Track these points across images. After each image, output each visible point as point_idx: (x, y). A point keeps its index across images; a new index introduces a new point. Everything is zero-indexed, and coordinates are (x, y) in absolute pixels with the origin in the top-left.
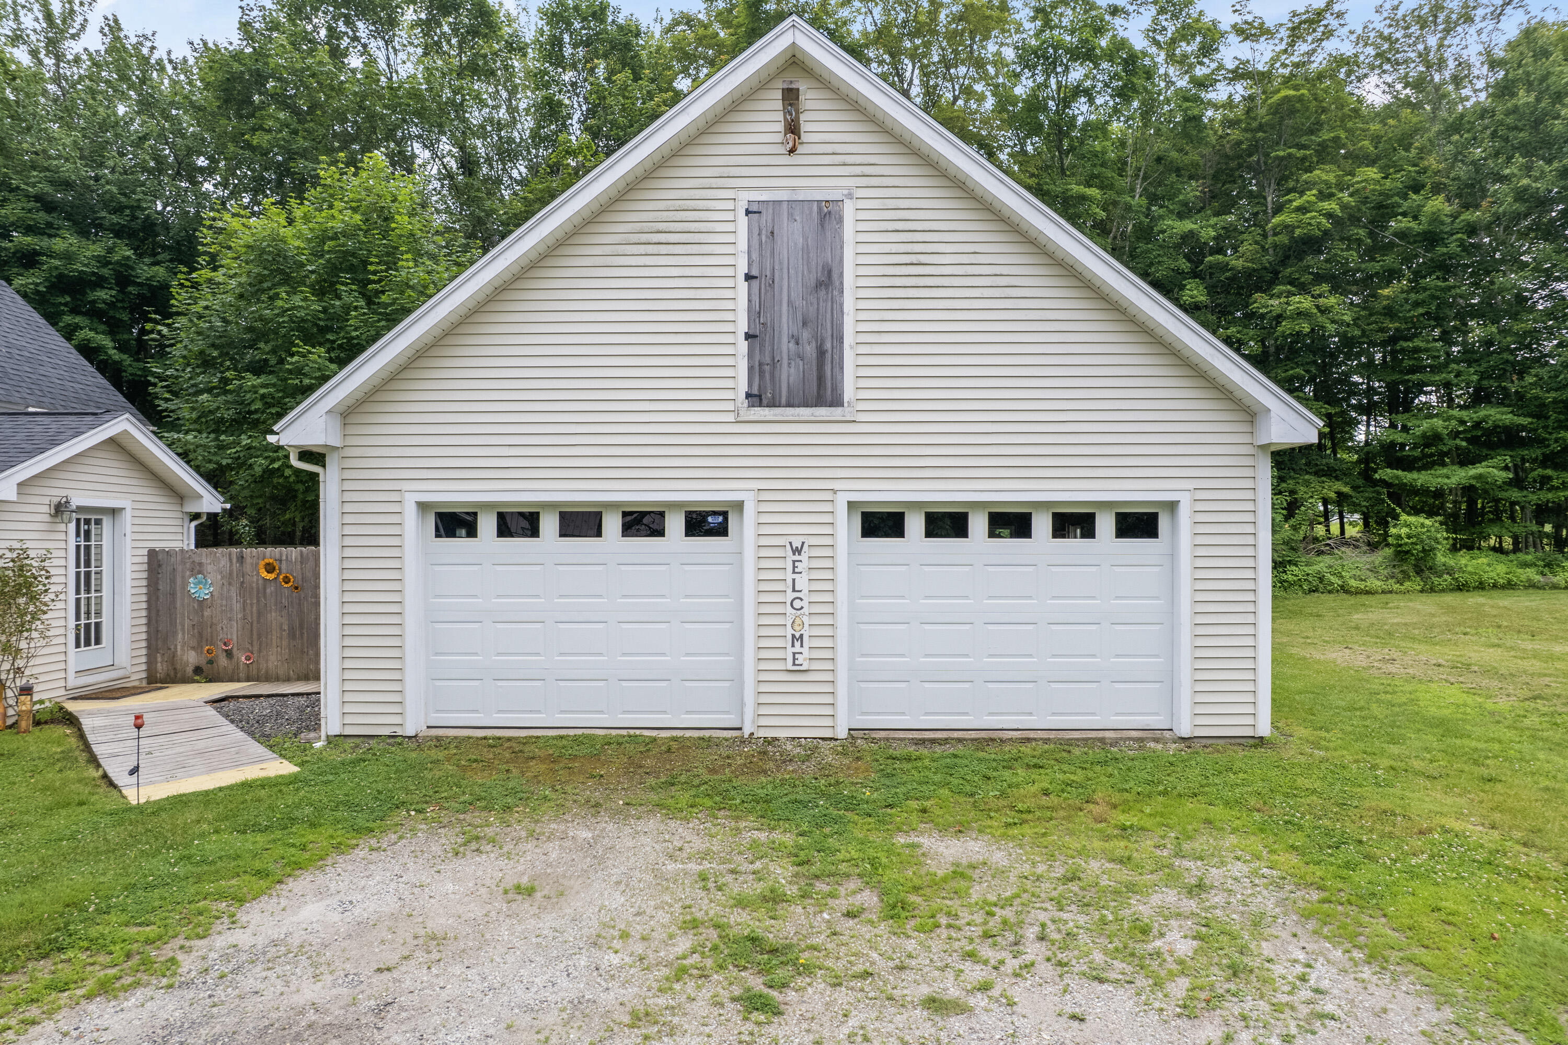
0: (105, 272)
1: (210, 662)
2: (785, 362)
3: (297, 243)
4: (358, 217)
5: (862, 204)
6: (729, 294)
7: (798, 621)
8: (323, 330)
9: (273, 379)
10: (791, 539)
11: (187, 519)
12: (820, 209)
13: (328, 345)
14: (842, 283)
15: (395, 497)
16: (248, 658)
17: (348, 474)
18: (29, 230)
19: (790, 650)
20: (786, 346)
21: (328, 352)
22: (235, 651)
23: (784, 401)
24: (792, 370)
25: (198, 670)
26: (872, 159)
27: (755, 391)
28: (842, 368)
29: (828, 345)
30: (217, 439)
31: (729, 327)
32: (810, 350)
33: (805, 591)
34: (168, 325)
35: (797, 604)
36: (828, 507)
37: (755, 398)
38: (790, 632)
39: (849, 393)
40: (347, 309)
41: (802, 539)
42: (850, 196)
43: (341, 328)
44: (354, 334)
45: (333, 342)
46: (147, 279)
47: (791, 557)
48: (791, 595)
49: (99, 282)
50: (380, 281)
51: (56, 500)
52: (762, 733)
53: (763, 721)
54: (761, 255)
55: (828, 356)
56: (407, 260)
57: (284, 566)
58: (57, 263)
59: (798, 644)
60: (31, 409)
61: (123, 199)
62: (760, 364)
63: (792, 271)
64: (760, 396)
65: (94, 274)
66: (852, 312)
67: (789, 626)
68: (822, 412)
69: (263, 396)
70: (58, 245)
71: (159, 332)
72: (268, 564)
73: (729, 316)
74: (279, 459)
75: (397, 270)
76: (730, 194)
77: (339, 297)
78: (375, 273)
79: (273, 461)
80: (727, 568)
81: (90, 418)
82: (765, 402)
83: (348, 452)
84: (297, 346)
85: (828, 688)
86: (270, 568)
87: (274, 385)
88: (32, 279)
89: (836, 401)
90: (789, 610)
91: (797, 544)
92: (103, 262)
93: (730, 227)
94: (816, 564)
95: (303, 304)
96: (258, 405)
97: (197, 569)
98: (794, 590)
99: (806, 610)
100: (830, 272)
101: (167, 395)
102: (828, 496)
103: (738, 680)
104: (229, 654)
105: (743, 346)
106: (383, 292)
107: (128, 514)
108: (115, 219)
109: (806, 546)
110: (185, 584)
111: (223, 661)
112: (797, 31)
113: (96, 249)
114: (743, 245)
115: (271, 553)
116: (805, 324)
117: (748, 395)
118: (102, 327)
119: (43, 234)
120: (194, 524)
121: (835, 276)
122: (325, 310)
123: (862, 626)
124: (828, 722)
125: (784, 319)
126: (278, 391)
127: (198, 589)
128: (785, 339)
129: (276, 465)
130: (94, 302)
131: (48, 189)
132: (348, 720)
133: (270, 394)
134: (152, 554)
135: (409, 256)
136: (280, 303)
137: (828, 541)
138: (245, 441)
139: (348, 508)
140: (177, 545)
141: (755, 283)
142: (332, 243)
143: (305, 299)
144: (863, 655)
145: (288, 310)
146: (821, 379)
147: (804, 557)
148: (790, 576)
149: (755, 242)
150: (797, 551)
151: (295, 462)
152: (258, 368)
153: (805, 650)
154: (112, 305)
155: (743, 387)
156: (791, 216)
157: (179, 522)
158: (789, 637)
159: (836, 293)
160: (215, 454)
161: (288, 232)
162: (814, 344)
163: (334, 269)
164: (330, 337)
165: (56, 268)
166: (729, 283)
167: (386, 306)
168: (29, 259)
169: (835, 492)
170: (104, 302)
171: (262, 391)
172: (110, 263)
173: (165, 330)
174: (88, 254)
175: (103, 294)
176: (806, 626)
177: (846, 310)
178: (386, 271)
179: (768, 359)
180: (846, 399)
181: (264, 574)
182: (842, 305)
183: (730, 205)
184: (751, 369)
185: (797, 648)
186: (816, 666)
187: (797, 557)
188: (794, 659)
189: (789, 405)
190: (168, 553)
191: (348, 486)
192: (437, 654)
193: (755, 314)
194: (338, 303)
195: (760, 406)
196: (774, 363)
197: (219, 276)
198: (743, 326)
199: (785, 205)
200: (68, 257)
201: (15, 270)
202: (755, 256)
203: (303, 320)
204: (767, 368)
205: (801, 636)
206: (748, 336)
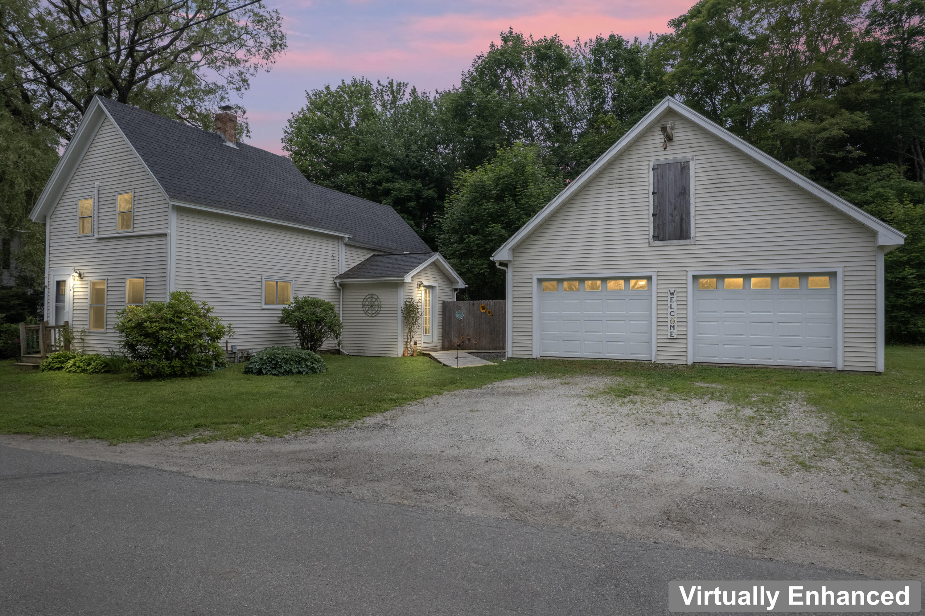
0: (413, 195)
1: (463, 342)
2: (668, 223)
3: (490, 182)
4: (511, 169)
5: (697, 162)
6: (646, 200)
7: (673, 320)
8: (499, 216)
9: (480, 237)
10: (670, 289)
11: (453, 291)
12: (681, 165)
13: (501, 222)
14: (690, 193)
15: (530, 277)
16: (475, 341)
17: (515, 270)
18: (388, 181)
19: (670, 331)
20: (668, 218)
21: (501, 224)
22: (471, 339)
23: (667, 238)
24: (670, 226)
25: (459, 346)
26: (702, 144)
27: (656, 235)
28: (690, 225)
29: (684, 216)
30: (460, 261)
31: (646, 212)
32: (677, 218)
33: (676, 309)
34: (442, 218)
35: (672, 314)
36: (684, 277)
37: (656, 238)
38: (669, 324)
39: (692, 234)
40: (509, 207)
41: (674, 289)
42: (693, 159)
43: (506, 215)
44: (511, 217)
45: (503, 220)
46: (427, 196)
47: (670, 296)
48: (670, 310)
49: (410, 199)
50: (521, 194)
51: (419, 283)
52: (659, 362)
53: (659, 357)
54: (658, 185)
55: (684, 220)
56: (532, 186)
57: (488, 307)
58: (396, 193)
59: (672, 329)
60: (405, 253)
61: (417, 163)
62: (658, 225)
63: (670, 190)
64: (658, 237)
65: (408, 196)
66: (694, 204)
67: (669, 322)
68: (682, 242)
69: (477, 244)
70: (398, 186)
71: (439, 221)
72: (483, 306)
73: (646, 208)
74: (483, 269)
75: (527, 190)
76: (646, 163)
77: (505, 202)
78: (519, 191)
79: (481, 269)
80: (646, 301)
81: (427, 255)
82: (660, 239)
83: (515, 262)
84: (490, 224)
85: (684, 346)
86: (483, 308)
87: (481, 239)
88: (389, 200)
89: (688, 237)
90: (669, 316)
91: (672, 291)
92: (412, 190)
93: (646, 175)
94: (679, 299)
95: (491, 206)
96: (475, 248)
97: (459, 308)
98: (671, 309)
99: (676, 316)
100: (685, 189)
101: (441, 246)
102: (684, 273)
103: (650, 342)
104: (469, 339)
105: (652, 219)
106: (522, 199)
107: (437, 288)
108: (415, 172)
109: (676, 292)
110: (455, 314)
111: (467, 342)
112: (670, 102)
113: (409, 186)
114: (651, 181)
115: (484, 303)
116: (675, 209)
117: (654, 237)
118: (411, 218)
119: (391, 181)
120: (456, 293)
121: (687, 190)
122: (500, 208)
123: (700, 323)
124: (684, 358)
125: (667, 208)
126: (482, 242)
127: (459, 316)
128: (667, 215)
129: (482, 271)
130: (409, 207)
131: (392, 163)
132: (514, 352)
133: (480, 243)
134: (444, 302)
135: (532, 184)
136: (483, 207)
137: (684, 290)
138: (471, 262)
139: (515, 281)
140: (451, 300)
141: (656, 195)
142: (502, 180)
143: (492, 205)
144: (699, 334)
145: (487, 209)
146: (681, 229)
147: (675, 296)
148: (669, 303)
149: (656, 180)
150: (672, 294)
151: (498, 266)
152: (475, 233)
153: (675, 331)
154: (414, 208)
155: (652, 234)
156: (670, 169)
157: (451, 292)
158: (669, 326)
159: (687, 196)
160: (459, 267)
161: (485, 178)
162: (679, 216)
163: (503, 191)
164: (502, 219)
165: (396, 195)
166: (646, 196)
167: (524, 205)
168: (387, 193)
169: (687, 271)
170: (412, 207)
171: (477, 242)
172: (413, 190)
173: (441, 220)
174: (407, 188)
175: (412, 204)
176: (676, 322)
177: (691, 202)
178: (523, 190)
179: (661, 223)
180: (691, 236)
181: (481, 310)
182: (690, 201)
183: (646, 167)
184: (654, 227)
185: (672, 330)
186: (679, 337)
187: (672, 296)
188: (671, 334)
189: (669, 240)
190: (449, 302)
191: (515, 274)
192: (544, 331)
193: (656, 207)
194: (505, 205)
195: (658, 240)
196: (664, 224)
197: (459, 197)
198: (652, 211)
199: (667, 165)
200: (400, 190)
201: (383, 197)
202: (656, 185)
203: (492, 213)
204: (660, 226)
205: (674, 326)
206: (653, 215)
